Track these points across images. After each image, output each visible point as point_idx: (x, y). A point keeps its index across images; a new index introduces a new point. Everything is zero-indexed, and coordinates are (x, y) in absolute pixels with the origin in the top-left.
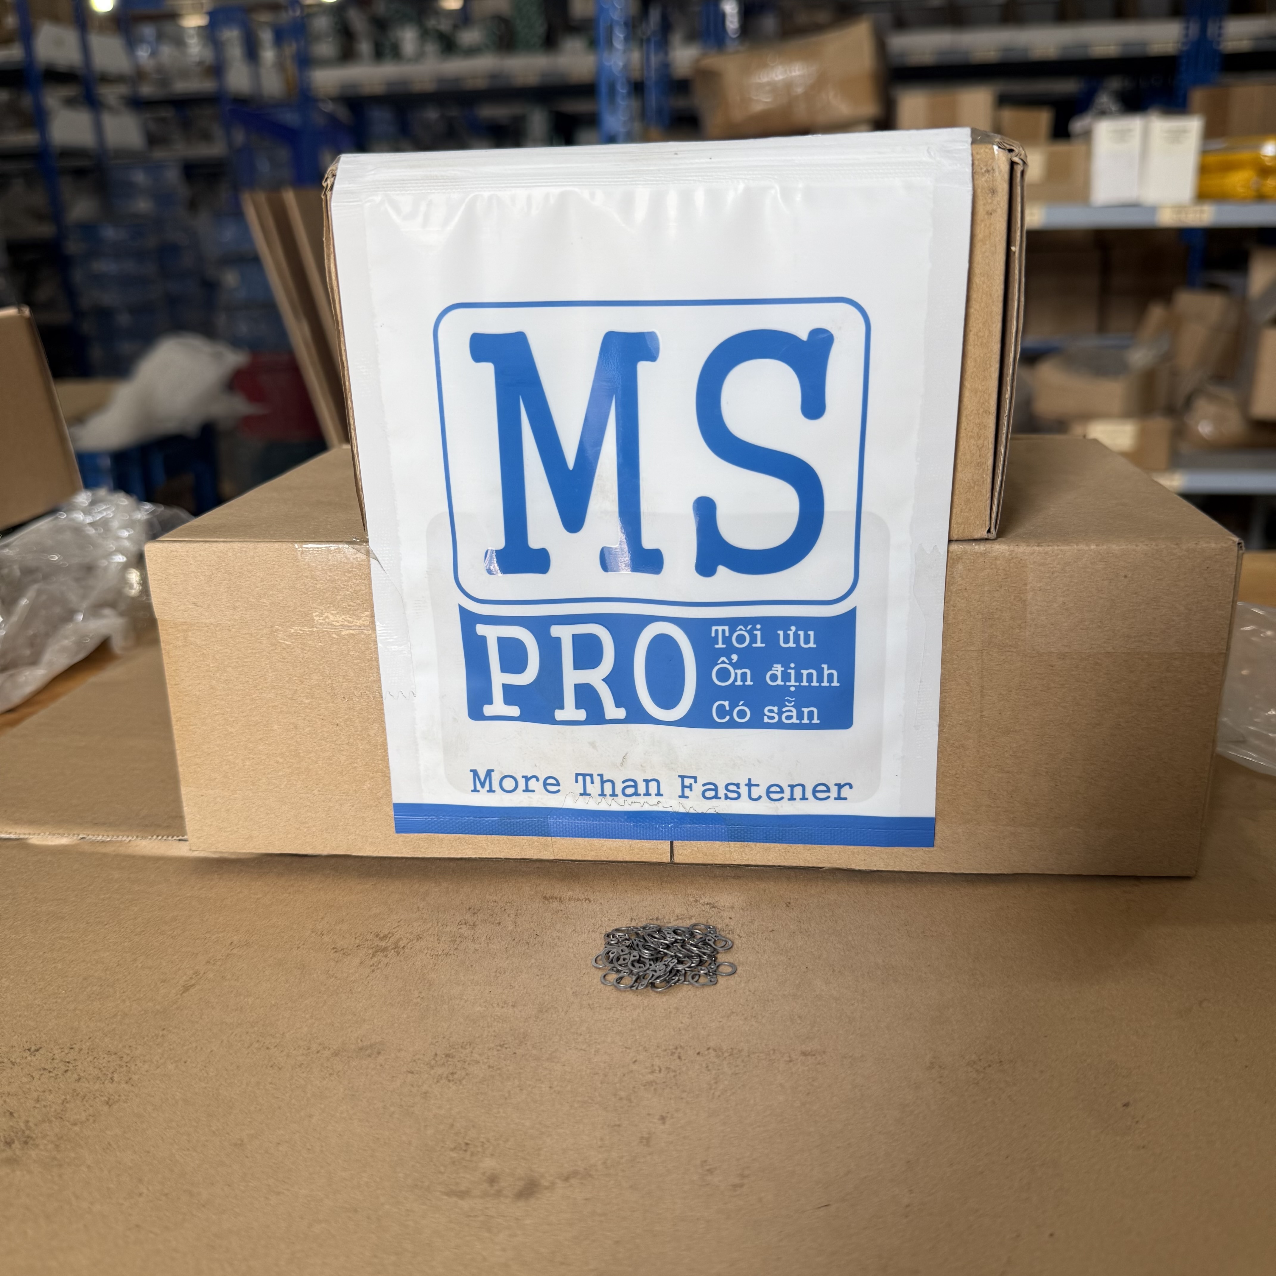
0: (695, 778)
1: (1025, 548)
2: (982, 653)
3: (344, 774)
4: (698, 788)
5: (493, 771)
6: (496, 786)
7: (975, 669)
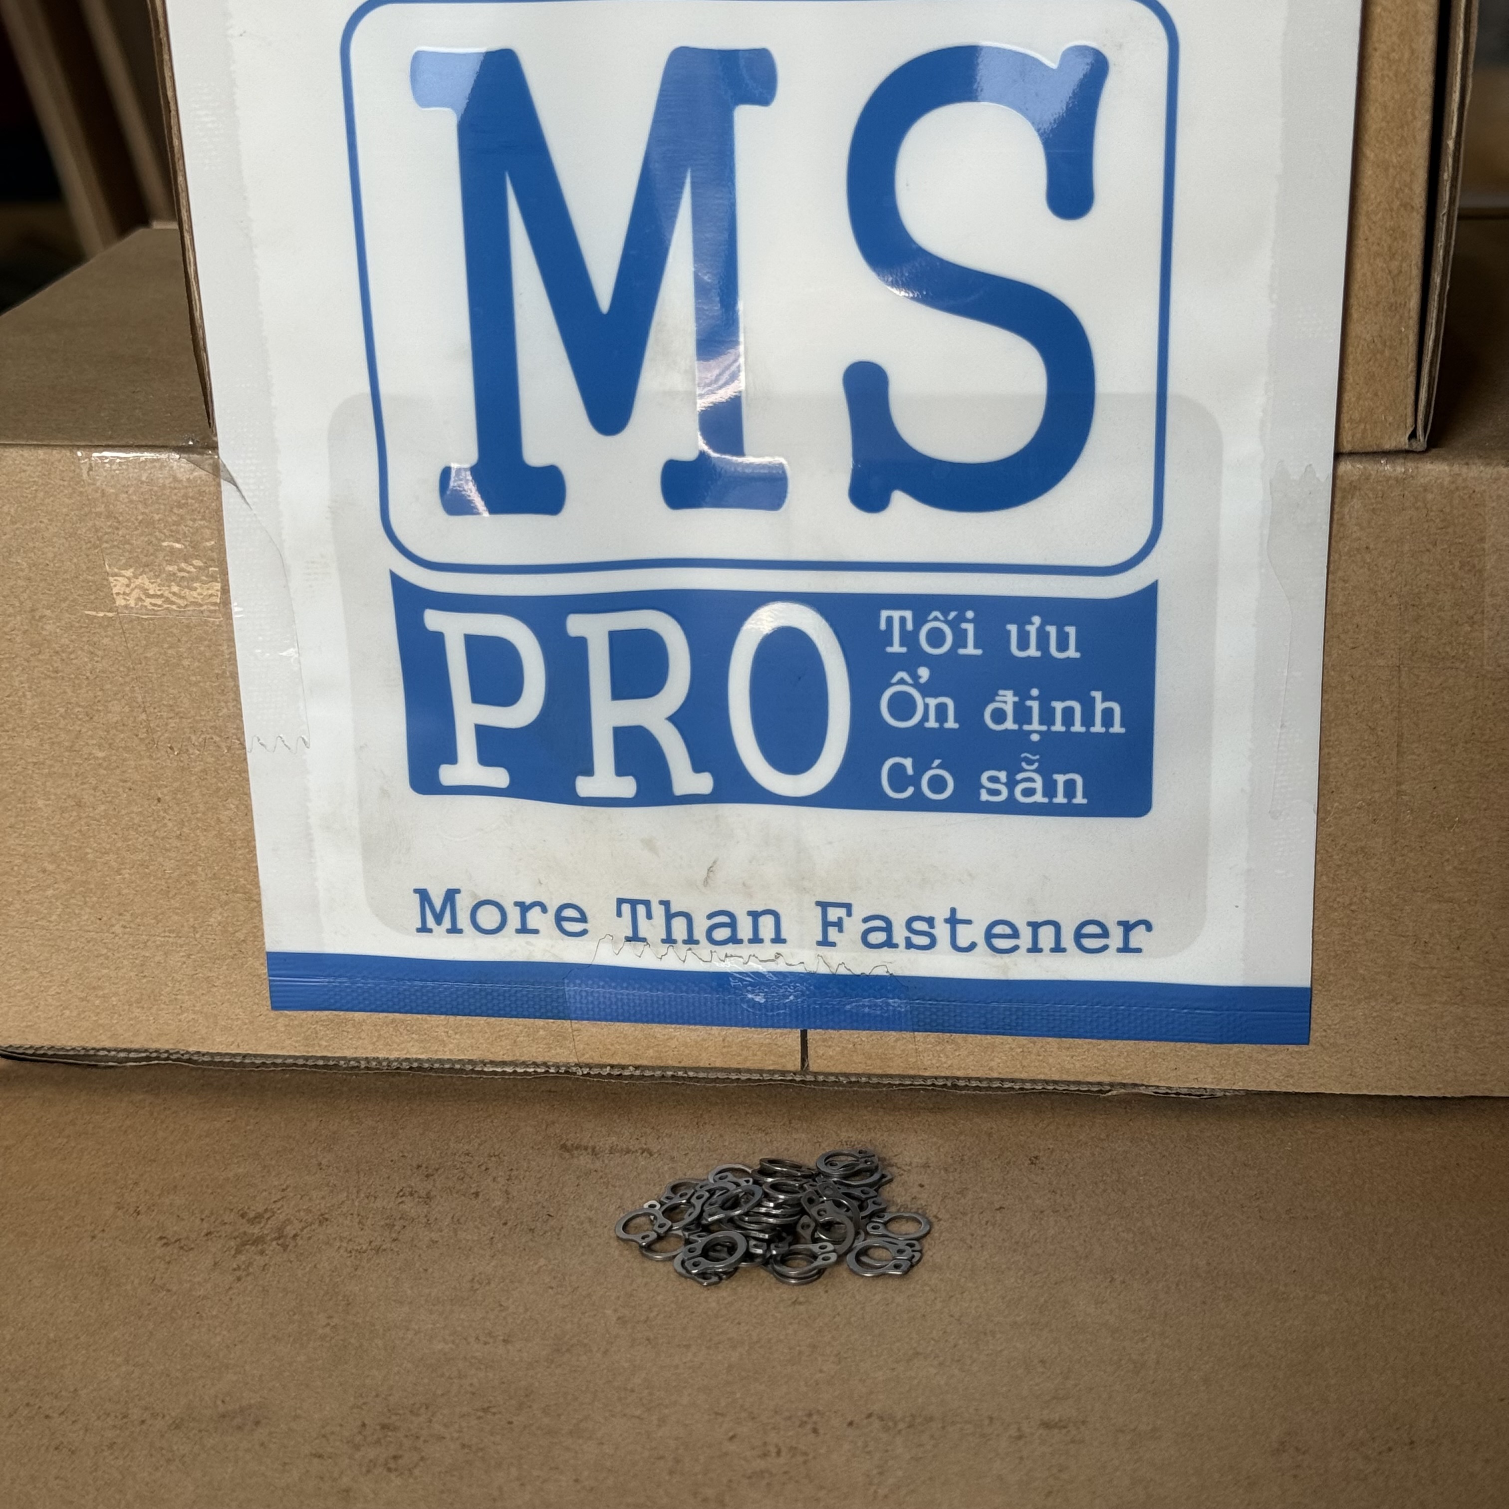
0: (848, 907)
1: (1482, 468)
2: (1400, 671)
3: (170, 896)
4: (854, 926)
5: (458, 891)
6: (463, 921)
7: (1387, 701)
